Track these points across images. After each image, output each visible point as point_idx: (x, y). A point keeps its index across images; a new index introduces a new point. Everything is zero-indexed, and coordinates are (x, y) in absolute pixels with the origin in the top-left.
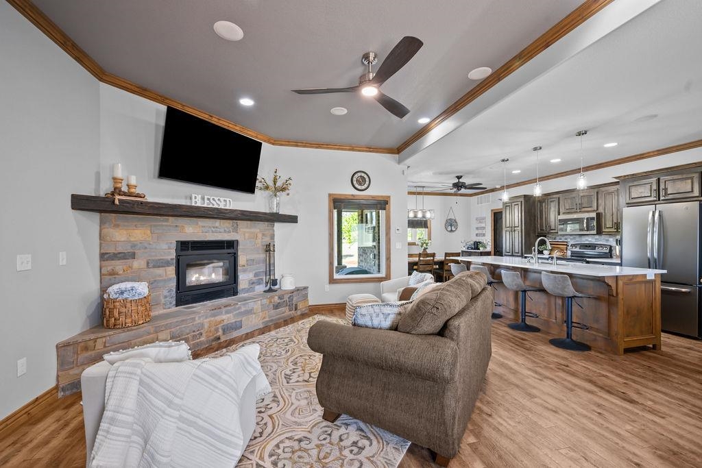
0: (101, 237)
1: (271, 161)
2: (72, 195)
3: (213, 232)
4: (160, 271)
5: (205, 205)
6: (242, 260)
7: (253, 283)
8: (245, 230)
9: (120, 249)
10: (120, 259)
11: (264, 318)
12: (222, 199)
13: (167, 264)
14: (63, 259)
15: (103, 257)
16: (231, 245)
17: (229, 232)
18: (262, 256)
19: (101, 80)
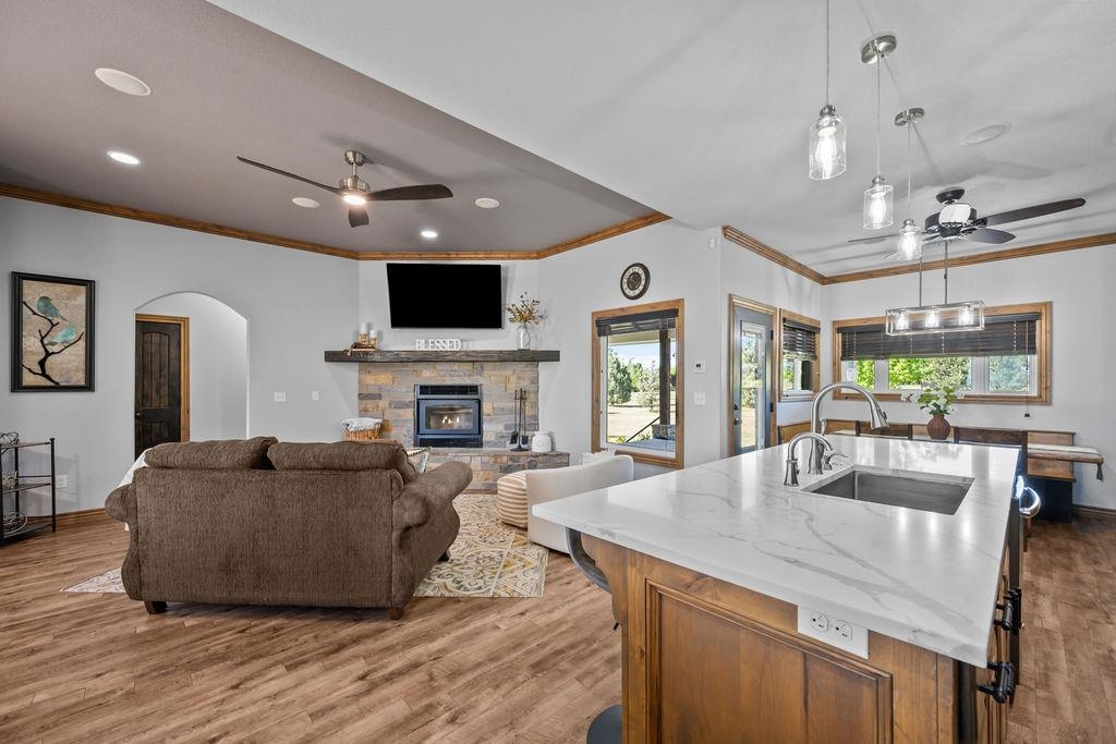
0: (360, 382)
1: (521, 282)
2: (326, 352)
3: (450, 375)
4: (401, 412)
5: (430, 349)
6: (487, 408)
7: (503, 437)
8: (490, 373)
9: (370, 391)
10: (370, 399)
11: (487, 479)
12: (448, 341)
13: (406, 406)
14: (315, 396)
15: (362, 397)
16: (473, 389)
17: (470, 375)
18: (512, 404)
19: (358, 259)
